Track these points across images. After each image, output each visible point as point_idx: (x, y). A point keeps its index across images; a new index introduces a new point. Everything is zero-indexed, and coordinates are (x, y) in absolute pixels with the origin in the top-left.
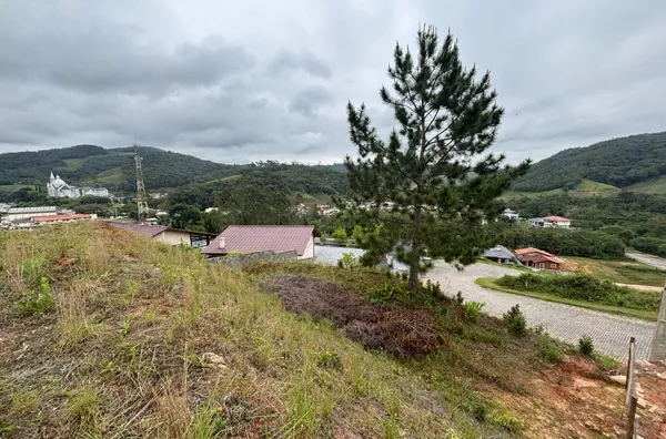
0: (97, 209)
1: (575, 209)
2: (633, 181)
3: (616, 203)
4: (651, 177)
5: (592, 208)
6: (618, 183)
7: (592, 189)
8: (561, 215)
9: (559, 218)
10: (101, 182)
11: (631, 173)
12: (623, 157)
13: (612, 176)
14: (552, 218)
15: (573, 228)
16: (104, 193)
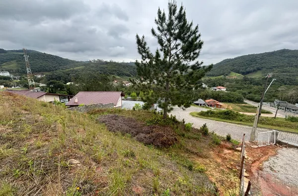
0: (4, 82)
1: (228, 83)
2: (248, 73)
3: (242, 81)
4: (255, 71)
5: (234, 83)
6: (243, 73)
7: (235, 76)
8: (223, 86)
9: (222, 87)
10: (4, 68)
11: (248, 70)
12: (245, 63)
13: (241, 71)
14: (219, 87)
15: (226, 92)
16: (7, 74)
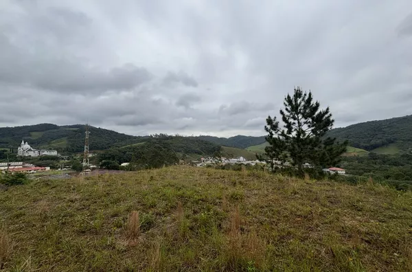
0: (50, 163)
1: (346, 163)
2: (375, 147)
3: (368, 159)
4: (383, 145)
5: (356, 163)
6: (366, 148)
7: (352, 152)
8: (338, 167)
9: (338, 169)
10: (53, 147)
11: (373, 142)
12: (366, 134)
13: (362, 144)
14: (334, 169)
15: (347, 175)
16: (54, 153)
